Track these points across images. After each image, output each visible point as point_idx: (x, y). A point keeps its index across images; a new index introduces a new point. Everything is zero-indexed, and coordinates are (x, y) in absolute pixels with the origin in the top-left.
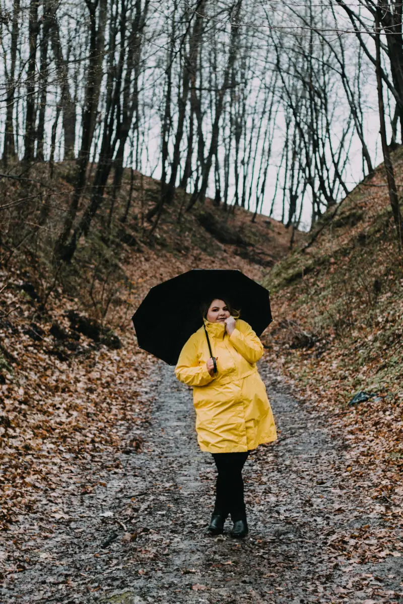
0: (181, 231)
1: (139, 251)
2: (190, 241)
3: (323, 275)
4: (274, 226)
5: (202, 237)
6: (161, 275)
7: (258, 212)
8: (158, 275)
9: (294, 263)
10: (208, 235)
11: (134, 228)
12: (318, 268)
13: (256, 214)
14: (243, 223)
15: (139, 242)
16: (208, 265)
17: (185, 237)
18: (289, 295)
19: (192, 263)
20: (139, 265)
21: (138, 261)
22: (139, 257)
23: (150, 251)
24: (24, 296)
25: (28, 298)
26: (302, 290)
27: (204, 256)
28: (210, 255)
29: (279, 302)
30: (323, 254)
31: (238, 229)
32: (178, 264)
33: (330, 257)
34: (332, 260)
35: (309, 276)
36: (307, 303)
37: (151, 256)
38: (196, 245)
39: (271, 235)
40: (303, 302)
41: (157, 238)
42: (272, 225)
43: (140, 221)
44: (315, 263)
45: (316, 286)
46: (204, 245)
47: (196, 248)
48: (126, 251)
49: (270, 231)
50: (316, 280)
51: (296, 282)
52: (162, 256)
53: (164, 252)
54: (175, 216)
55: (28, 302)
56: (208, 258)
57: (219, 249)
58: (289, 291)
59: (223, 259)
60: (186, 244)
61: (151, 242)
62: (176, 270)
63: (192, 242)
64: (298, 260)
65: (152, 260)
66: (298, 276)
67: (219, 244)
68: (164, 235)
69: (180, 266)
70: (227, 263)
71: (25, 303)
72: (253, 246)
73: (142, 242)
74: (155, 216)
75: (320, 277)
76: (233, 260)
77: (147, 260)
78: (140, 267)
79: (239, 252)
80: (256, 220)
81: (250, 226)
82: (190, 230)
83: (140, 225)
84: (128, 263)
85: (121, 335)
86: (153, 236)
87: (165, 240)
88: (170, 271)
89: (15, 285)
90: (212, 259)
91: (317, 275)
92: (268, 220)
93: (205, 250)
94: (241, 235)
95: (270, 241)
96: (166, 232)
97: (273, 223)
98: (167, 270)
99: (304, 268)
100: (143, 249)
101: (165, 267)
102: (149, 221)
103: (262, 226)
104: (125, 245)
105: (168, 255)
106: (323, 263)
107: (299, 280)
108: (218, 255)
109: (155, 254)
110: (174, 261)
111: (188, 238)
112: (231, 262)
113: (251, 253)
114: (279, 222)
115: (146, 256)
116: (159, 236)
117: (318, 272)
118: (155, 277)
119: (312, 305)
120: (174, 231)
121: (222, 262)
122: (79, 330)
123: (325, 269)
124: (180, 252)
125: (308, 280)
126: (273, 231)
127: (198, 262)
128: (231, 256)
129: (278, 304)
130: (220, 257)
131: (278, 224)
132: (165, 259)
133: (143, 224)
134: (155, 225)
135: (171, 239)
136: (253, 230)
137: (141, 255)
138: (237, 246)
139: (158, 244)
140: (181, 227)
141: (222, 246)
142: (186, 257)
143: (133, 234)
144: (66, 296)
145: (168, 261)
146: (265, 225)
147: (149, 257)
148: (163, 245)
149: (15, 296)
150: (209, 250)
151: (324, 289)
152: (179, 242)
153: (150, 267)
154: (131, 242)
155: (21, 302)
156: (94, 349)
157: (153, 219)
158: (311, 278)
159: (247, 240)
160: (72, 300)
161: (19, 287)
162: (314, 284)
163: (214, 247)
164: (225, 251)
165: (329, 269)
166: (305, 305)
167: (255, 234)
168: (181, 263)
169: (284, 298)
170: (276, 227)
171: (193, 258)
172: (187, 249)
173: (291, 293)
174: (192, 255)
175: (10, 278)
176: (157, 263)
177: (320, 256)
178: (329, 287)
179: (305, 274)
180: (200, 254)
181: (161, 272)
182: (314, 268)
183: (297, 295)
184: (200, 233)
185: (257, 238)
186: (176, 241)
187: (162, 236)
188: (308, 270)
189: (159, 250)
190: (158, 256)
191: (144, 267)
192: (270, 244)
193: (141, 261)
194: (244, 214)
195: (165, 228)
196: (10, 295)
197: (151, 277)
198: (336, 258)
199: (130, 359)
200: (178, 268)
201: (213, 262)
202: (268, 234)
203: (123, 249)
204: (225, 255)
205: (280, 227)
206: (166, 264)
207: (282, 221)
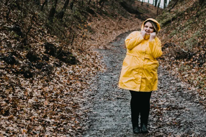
0: (113, 9)
1: (96, 16)
2: (117, 12)
3: (181, 21)
4: (150, 7)
5: (122, 10)
6: (105, 26)
7: (144, 1)
8: (104, 26)
9: (166, 16)
10: (124, 10)
11: (94, 7)
12: (179, 17)
13: (143, 2)
14: (138, 5)
15: (96, 13)
16: (125, 22)
17: (115, 11)
18: (165, 31)
19: (118, 21)
20: (96, 22)
21: (95, 20)
22: (96, 19)
23: (100, 17)
24: (13, 34)
25: (16, 35)
26: (172, 28)
27: (123, 18)
28: (126, 18)
29: (160, 35)
30: (180, 11)
31: (136, 8)
32: (112, 21)
33: (185, 12)
34: (186, 13)
35: (175, 22)
36: (177, 34)
37: (101, 18)
38: (120, 14)
39: (149, 10)
40: (174, 34)
41: (103, 11)
42: (149, 6)
43: (96, 4)
44: (177, 15)
45: (179, 26)
46: (123, 14)
47: (120, 15)
48: (90, 16)
49: (149, 8)
50: (178, 23)
51: (168, 25)
52: (106, 19)
53: (106, 17)
54: (111, 2)
55: (15, 38)
56: (125, 19)
57: (129, 15)
58: (165, 29)
59: (131, 19)
60: (116, 13)
61: (101, 13)
62: (112, 24)
63: (118, 13)
64: (167, 15)
65: (101, 20)
66: (169, 22)
67: (130, 13)
68: (107, 10)
69: (113, 22)
70: (133, 21)
71: (13, 39)
72: (142, 14)
73: (97, 13)
74: (102, 3)
75: (180, 22)
76: (135, 20)
77: (99, 20)
78: (96, 23)
79: (137, 17)
80: (143, 4)
81: (141, 7)
82: (117, 8)
83: (96, 6)
84: (91, 21)
85: (79, 55)
86: (102, 10)
87: (107, 12)
88: (109, 24)
89: (8, 28)
90: (127, 19)
91: (179, 21)
92: (148, 4)
93: (123, 16)
94: (138, 10)
95: (149, 12)
96: (107, 9)
97: (150, 5)
98: (108, 24)
99: (172, 18)
100: (98, 16)
101: (107, 23)
102: (100, 4)
103: (146, 7)
104: (89, 14)
105: (108, 18)
106: (181, 15)
107: (169, 24)
108: (129, 18)
109: (103, 17)
110: (111, 20)
111: (116, 11)
112: (134, 20)
113: (142, 17)
114: (152, 5)
115: (99, 18)
116: (104, 10)
117: (179, 19)
118: (103, 27)
119: (179, 35)
120: (110, 8)
121: (131, 20)
122: (50, 54)
123: (183, 17)
124: (113, 17)
125: (174, 23)
126: (150, 8)
127: (121, 21)
128: (134, 18)
129: (160, 36)
130: (130, 18)
131: (152, 6)
132: (107, 19)
133: (97, 5)
134: (102, 6)
135: (109, 11)
136: (142, 8)
137: (97, 18)
138: (136, 14)
139: (104, 14)
140: (113, 7)
141: (131, 14)
142: (116, 18)
143: (93, 9)
144: (49, 35)
145: (108, 20)
146: (146, 6)
147: (100, 19)
148: (106, 14)
149: (7, 35)
150: (125, 16)
151: (185, 27)
152: (113, 13)
153: (101, 23)
154: (92, 12)
155: (10, 38)
156: (57, 66)
157: (102, 4)
158: (176, 22)
159: (140, 12)
160: (53, 37)
161: (10, 29)
162: (178, 25)
163: (127, 15)
164: (132, 16)
165: (185, 17)
166: (175, 35)
167: (143, 10)
168: (114, 21)
169: (163, 33)
170: (151, 7)
171: (119, 19)
172: (116, 15)
173: (166, 30)
174: (118, 18)
175: (5, 24)
176: (104, 21)
177: (179, 12)
178: (187, 26)
179: (172, 21)
180: (122, 17)
181: (105, 25)
182: (177, 18)
183: (169, 31)
184: (121, 9)
185: (144, 11)
186: (111, 12)
187: (105, 10)
188: (174, 19)
189: (104, 16)
190: (104, 19)
191: (98, 23)
192: (149, 13)
193: (96, 20)
194: (138, 2)
195: (107, 7)
196: (4, 34)
197: (101, 27)
198: (187, 12)
199: (79, 71)
200: (112, 23)
201: (127, 20)
202: (148, 9)
203: (88, 15)
204: (132, 18)
205: (153, 7)
206: (107, 21)
207: (153, 5)
